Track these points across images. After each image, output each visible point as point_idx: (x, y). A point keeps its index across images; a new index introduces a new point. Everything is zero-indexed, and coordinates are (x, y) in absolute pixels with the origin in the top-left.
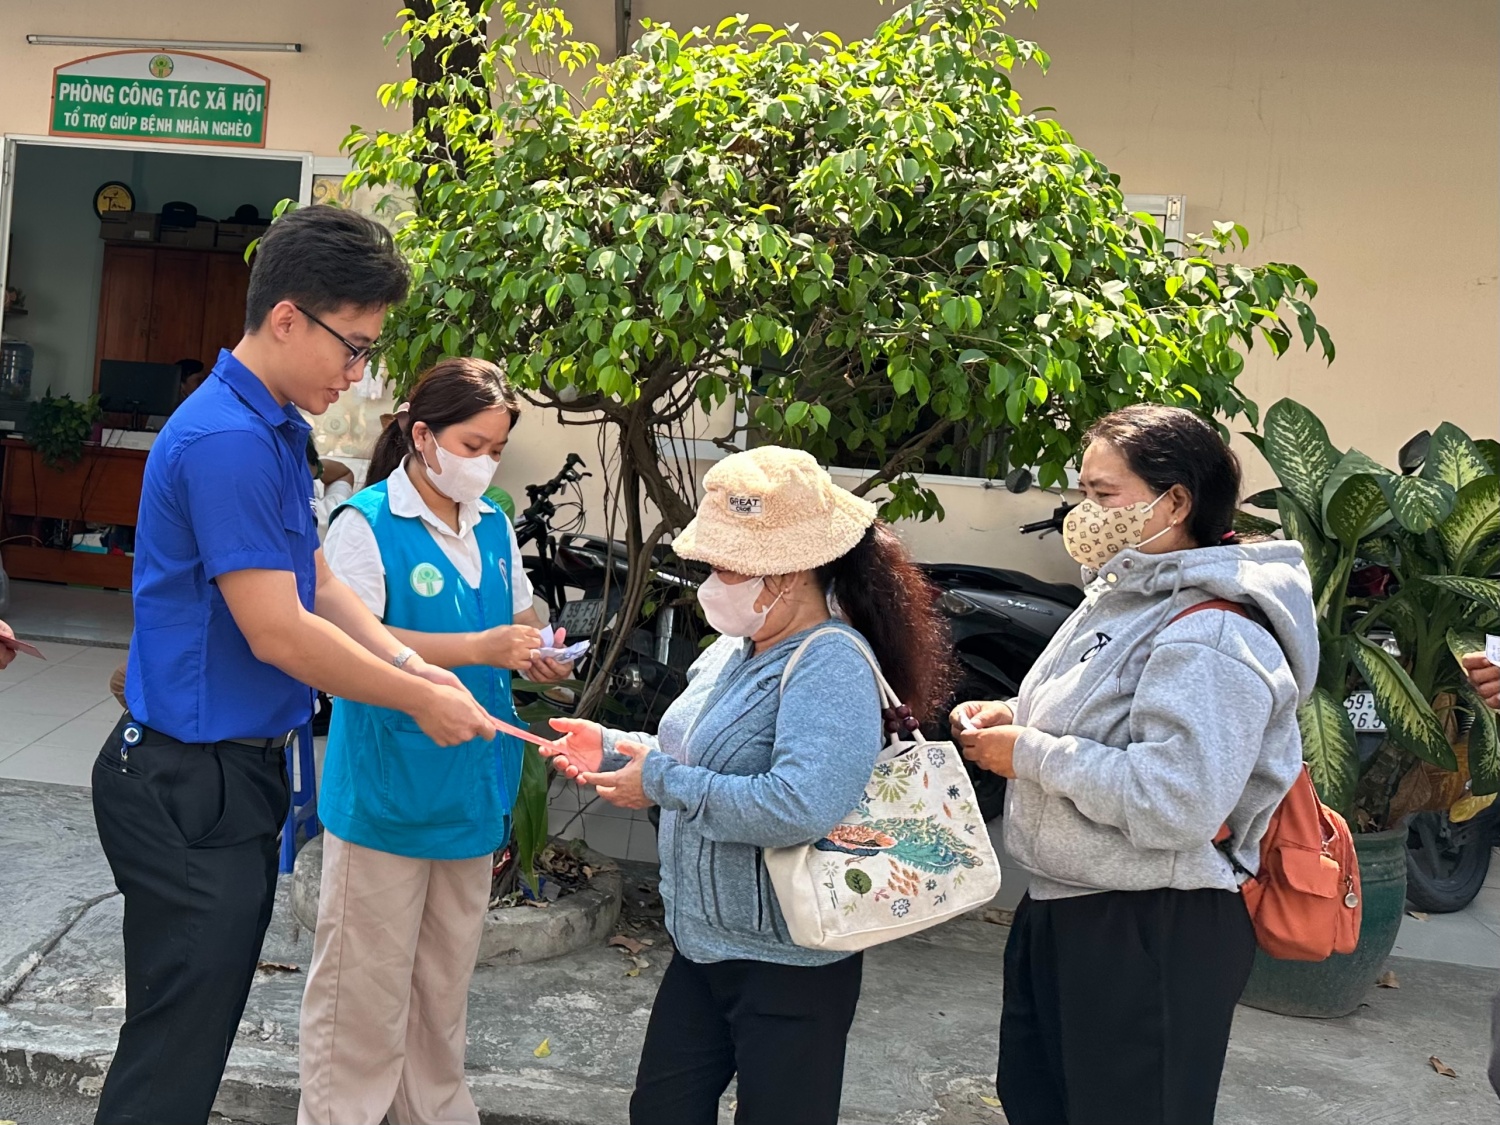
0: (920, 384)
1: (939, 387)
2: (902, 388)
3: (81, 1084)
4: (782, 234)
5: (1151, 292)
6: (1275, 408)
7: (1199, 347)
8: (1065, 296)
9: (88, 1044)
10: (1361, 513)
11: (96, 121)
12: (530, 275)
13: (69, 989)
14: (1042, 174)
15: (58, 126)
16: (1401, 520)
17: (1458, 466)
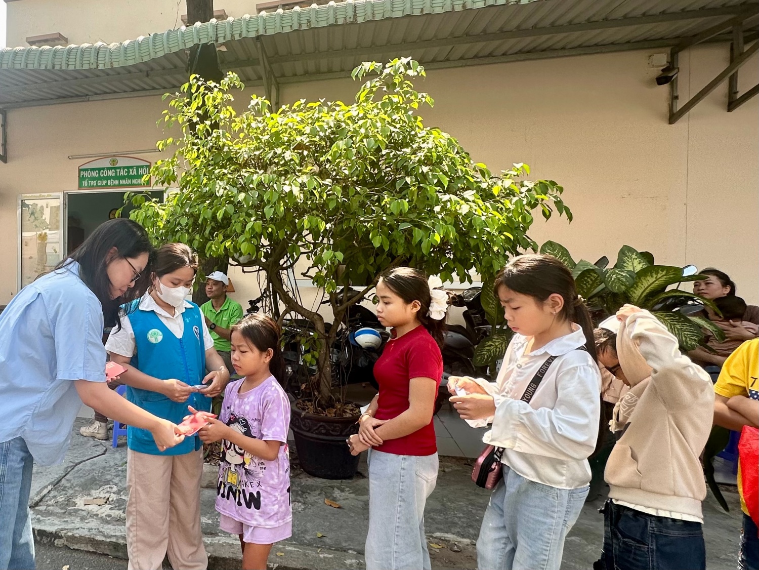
0: (385, 242)
1: (392, 241)
2: (377, 243)
3: (56, 542)
4: (318, 180)
5: (486, 195)
6: (544, 245)
7: (511, 215)
8: (446, 197)
9: (59, 525)
10: (589, 286)
11: (93, 183)
12: (213, 208)
13: (61, 500)
14: (432, 144)
15: (80, 186)
16: (609, 287)
17: (633, 264)
